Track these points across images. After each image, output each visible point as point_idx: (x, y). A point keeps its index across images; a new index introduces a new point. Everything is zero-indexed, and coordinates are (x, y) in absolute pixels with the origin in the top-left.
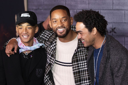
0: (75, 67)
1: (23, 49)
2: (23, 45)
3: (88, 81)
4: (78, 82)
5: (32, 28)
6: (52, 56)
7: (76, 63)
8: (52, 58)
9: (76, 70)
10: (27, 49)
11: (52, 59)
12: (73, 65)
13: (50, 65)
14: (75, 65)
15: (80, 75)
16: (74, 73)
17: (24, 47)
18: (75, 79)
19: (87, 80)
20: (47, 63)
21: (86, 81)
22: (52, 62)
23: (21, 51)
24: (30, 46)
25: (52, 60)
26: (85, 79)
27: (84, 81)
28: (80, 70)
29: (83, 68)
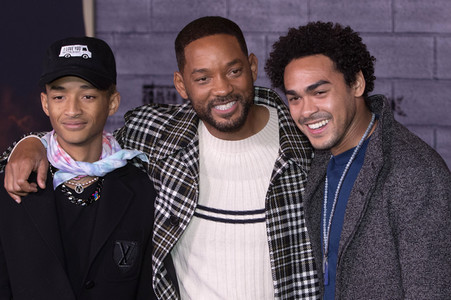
0: (277, 223)
1: (66, 171)
2: (67, 159)
3: (312, 273)
4: (283, 277)
5: (100, 98)
6: (183, 190)
7: (277, 210)
8: (183, 198)
9: (278, 232)
10: (79, 171)
11: (182, 202)
12: (269, 217)
13: (174, 222)
14: (275, 215)
15: (288, 252)
16: (273, 245)
17: (69, 164)
18: (276, 264)
19: (308, 270)
20: (160, 219)
21: (304, 274)
22: (184, 213)
23: (59, 178)
24: (91, 162)
25: (182, 207)
26: (304, 267)
27: (301, 272)
28: (290, 232)
29: (297, 227)
